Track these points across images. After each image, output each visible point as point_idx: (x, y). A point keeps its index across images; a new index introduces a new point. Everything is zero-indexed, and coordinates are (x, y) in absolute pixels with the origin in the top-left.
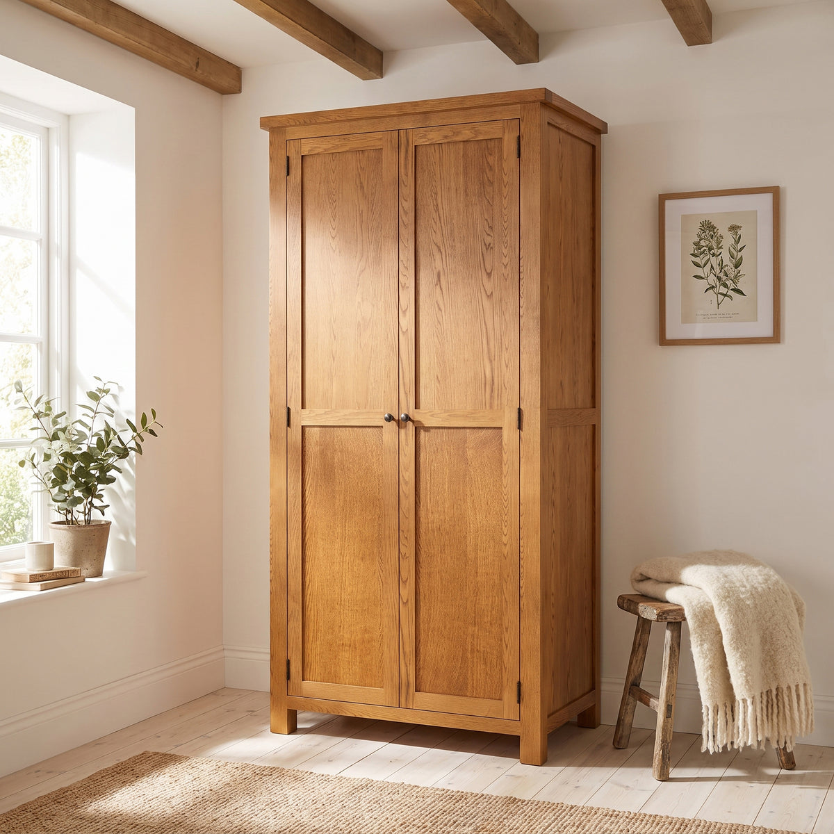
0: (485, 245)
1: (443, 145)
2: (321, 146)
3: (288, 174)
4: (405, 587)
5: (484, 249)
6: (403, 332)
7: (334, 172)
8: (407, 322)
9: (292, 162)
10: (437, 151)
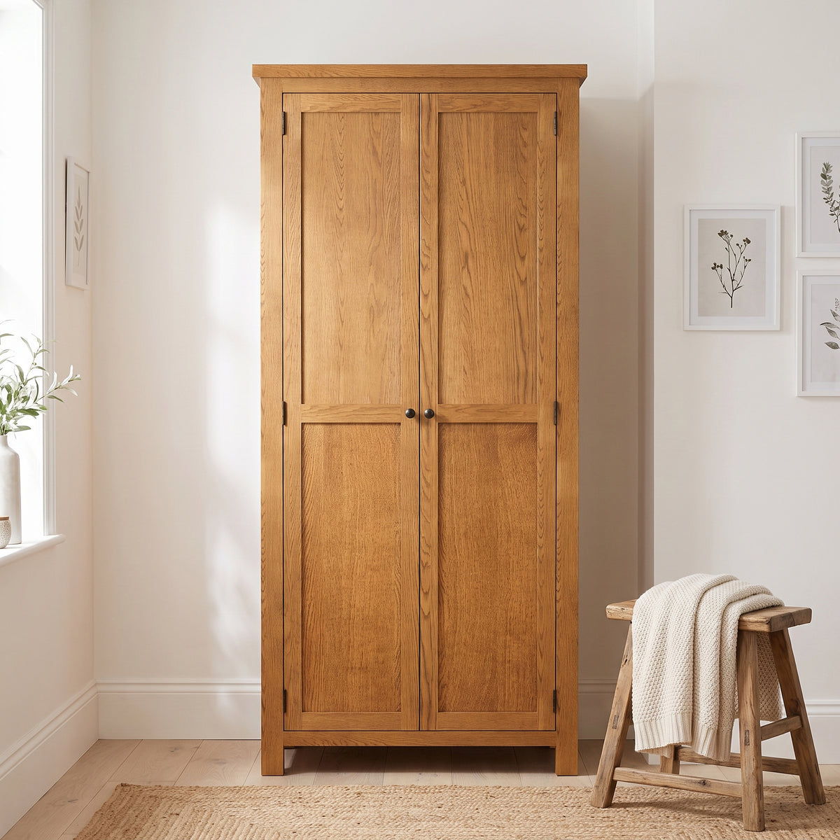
0: (519, 225)
1: (471, 114)
2: (325, 103)
3: (285, 133)
4: (427, 598)
5: (517, 231)
6: (425, 319)
7: (340, 133)
8: (429, 307)
9: (290, 119)
10: (465, 120)
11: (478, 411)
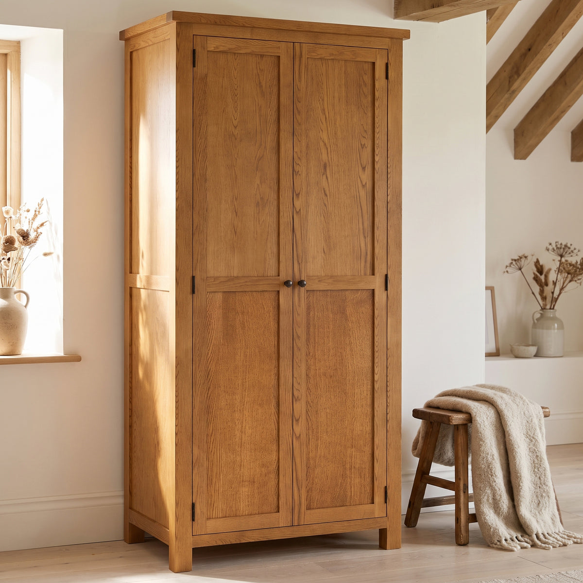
0: (361, 145)
1: (329, 61)
3: (195, 66)
4: (298, 424)
5: (360, 148)
6: (297, 212)
7: (235, 70)
8: (300, 203)
9: (198, 55)
11: (334, 281)
